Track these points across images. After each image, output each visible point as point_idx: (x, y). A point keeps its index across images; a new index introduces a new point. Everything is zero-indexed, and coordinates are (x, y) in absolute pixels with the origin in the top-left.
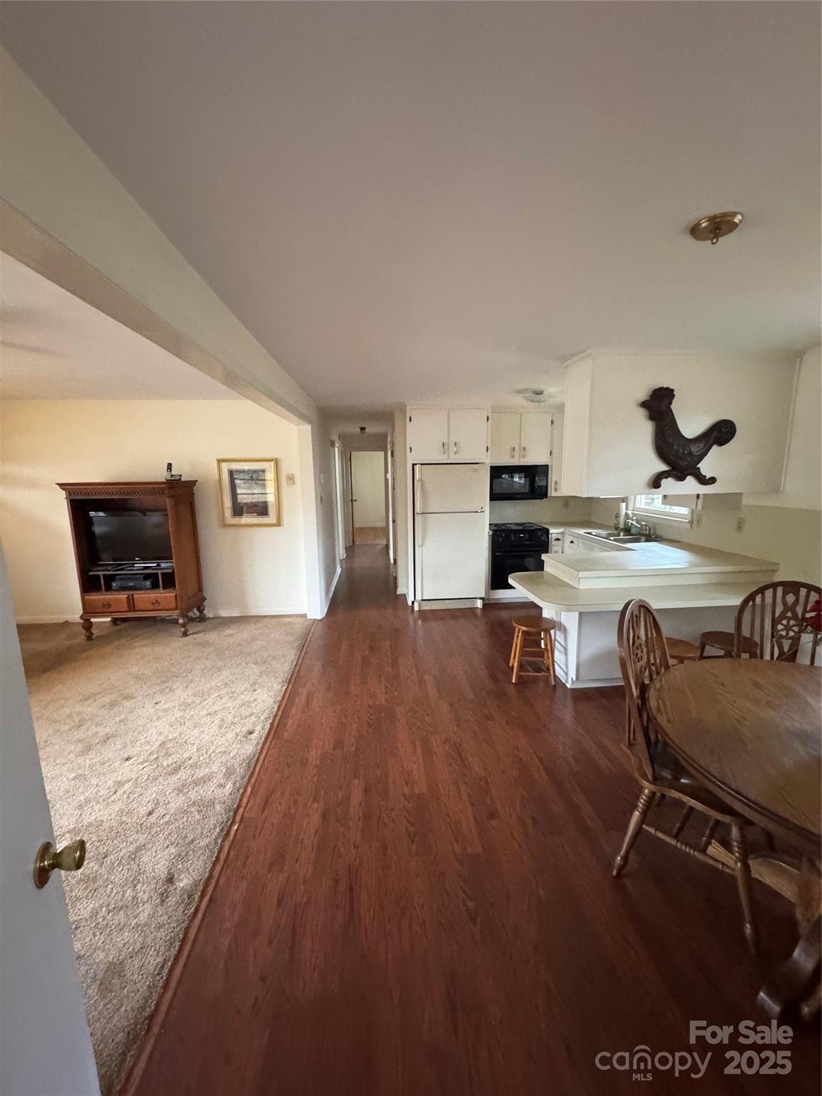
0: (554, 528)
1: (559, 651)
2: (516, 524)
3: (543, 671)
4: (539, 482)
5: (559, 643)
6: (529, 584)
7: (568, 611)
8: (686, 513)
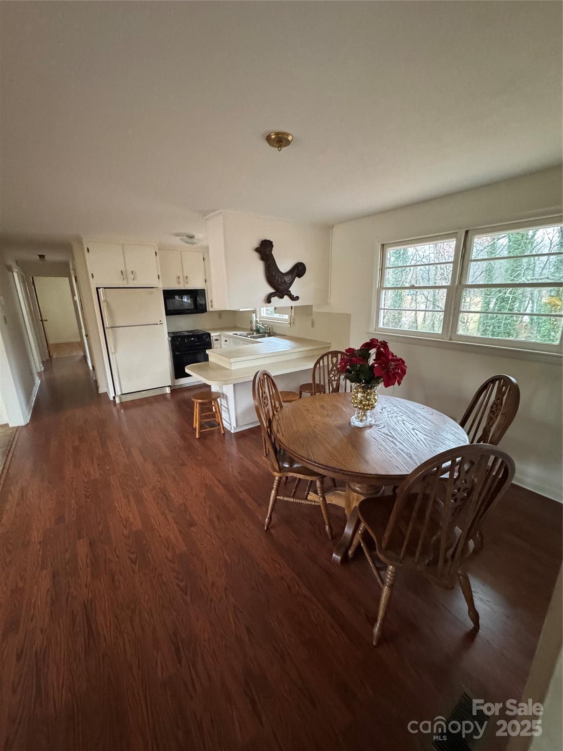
0: (214, 333)
1: (224, 411)
2: (188, 331)
3: (216, 426)
4: (200, 301)
5: (224, 407)
6: (199, 371)
7: (226, 384)
8: (287, 318)
